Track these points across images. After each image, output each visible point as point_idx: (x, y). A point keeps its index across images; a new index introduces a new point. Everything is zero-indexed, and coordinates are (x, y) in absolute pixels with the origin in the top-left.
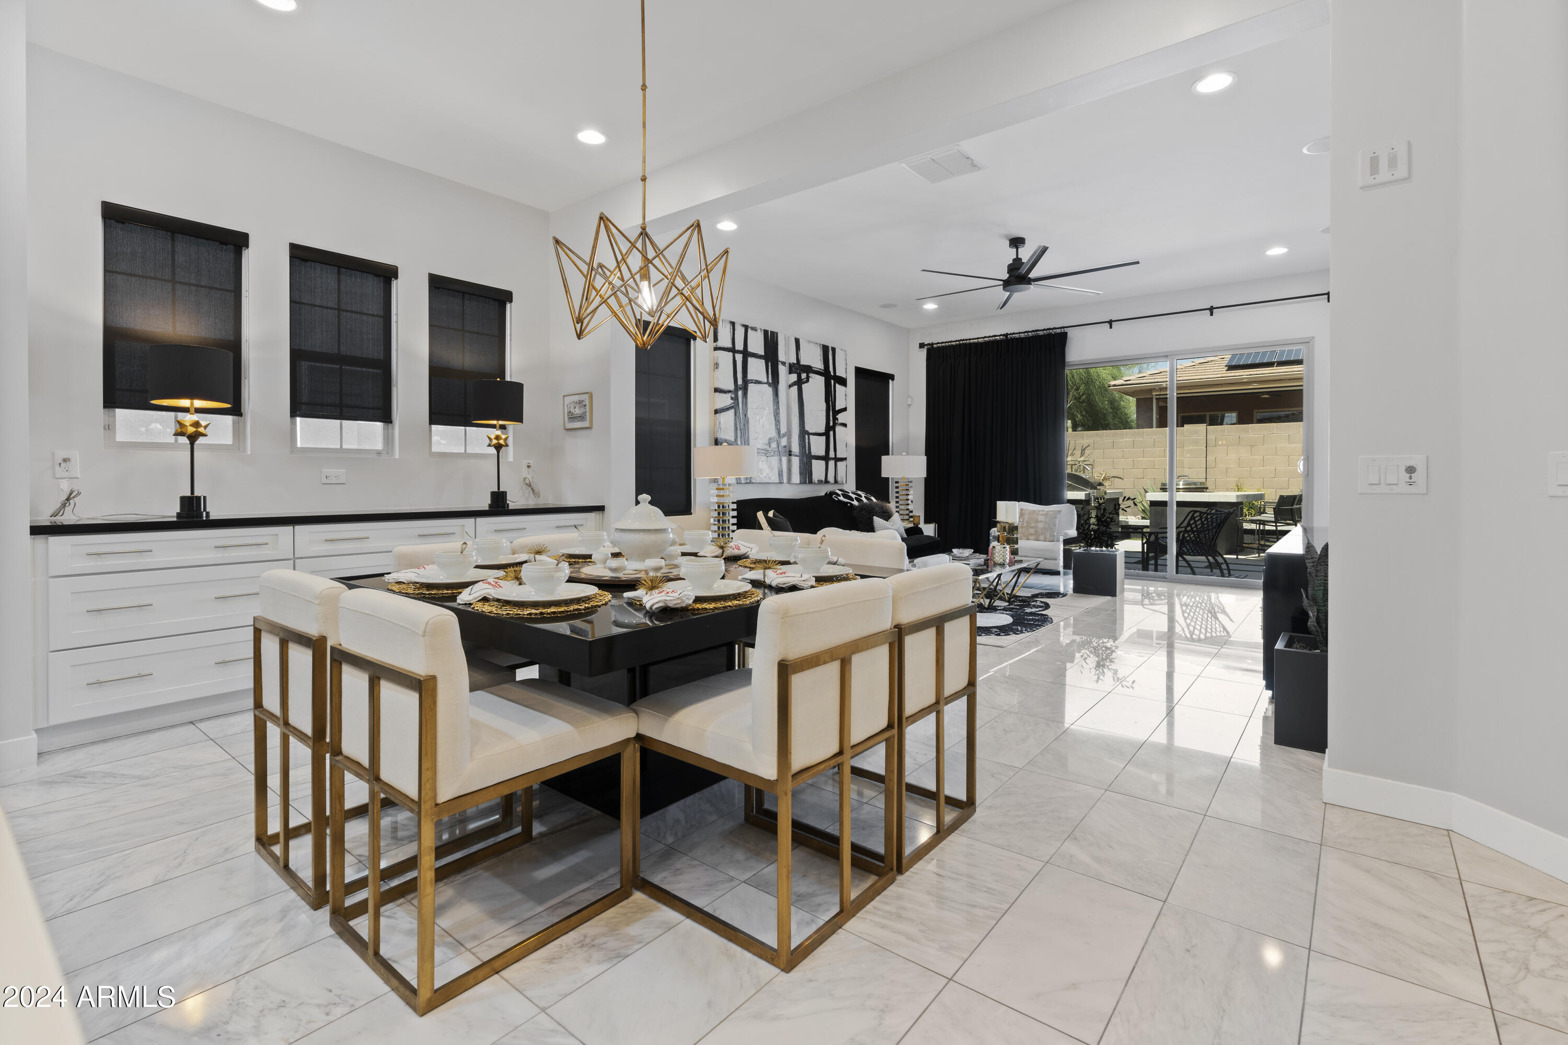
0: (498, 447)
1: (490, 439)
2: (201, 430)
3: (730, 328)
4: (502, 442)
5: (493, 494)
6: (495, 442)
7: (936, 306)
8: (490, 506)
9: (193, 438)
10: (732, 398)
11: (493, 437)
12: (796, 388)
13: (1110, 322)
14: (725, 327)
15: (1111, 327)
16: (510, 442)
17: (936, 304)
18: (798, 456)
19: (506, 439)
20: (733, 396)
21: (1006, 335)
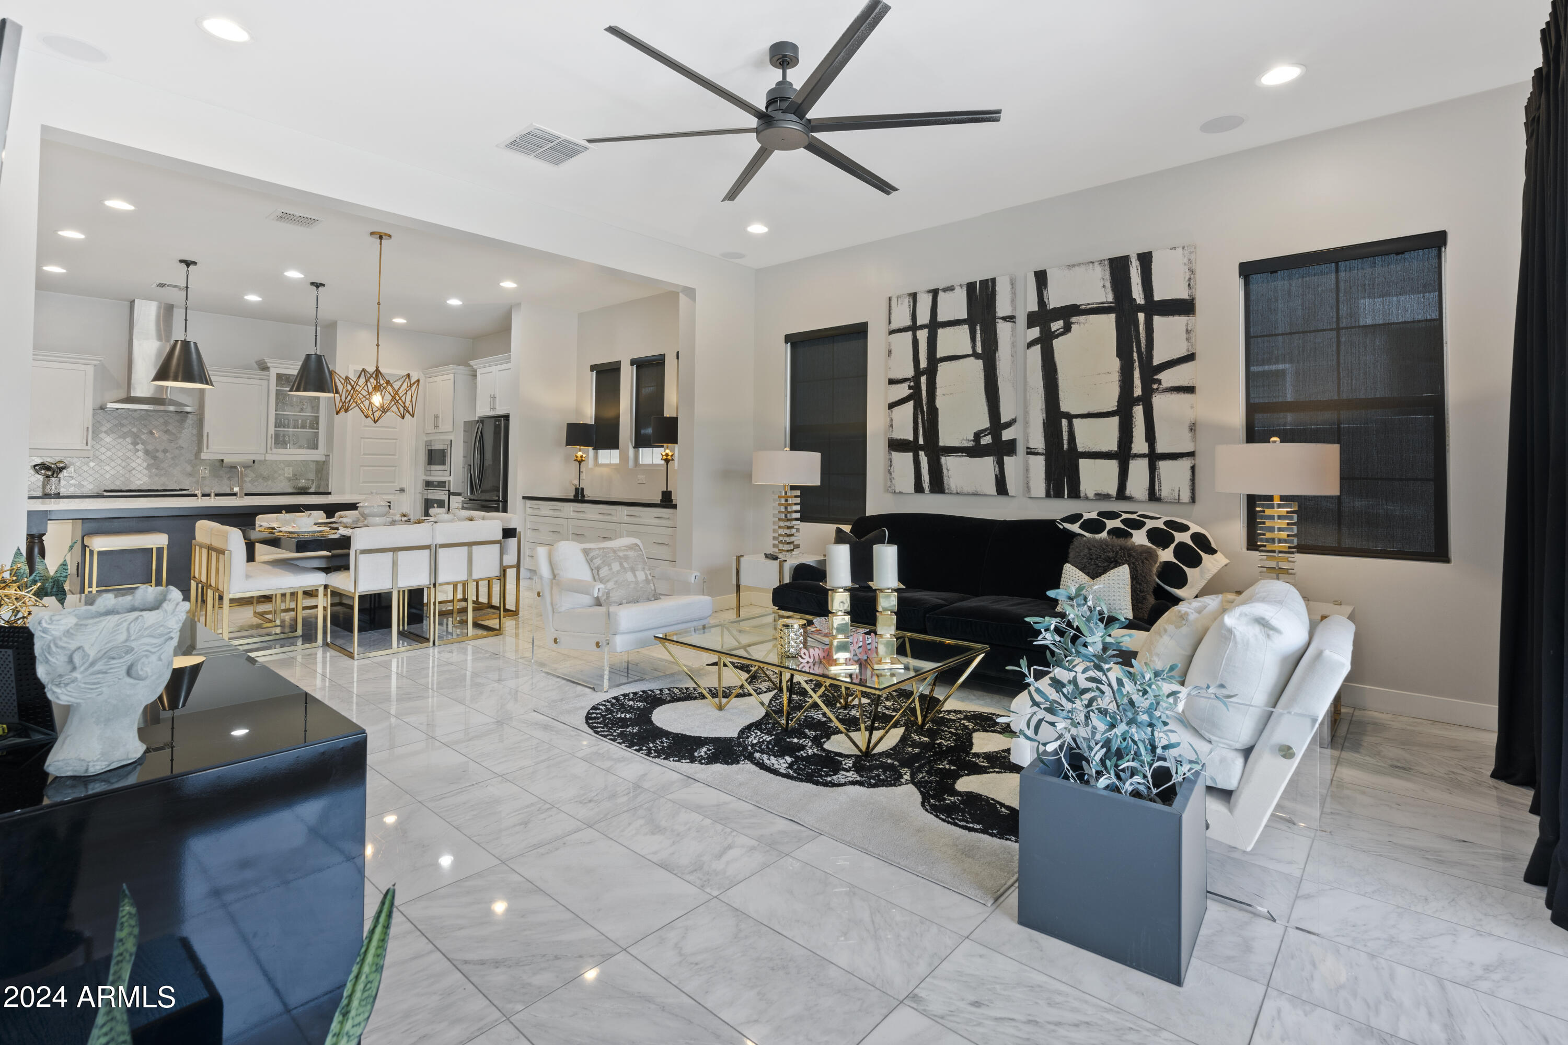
0: (667, 461)
1: (663, 456)
2: (583, 459)
3: (910, 302)
4: (669, 457)
5: (663, 492)
6: (665, 457)
8: (661, 501)
9: (580, 462)
10: (910, 388)
11: (664, 454)
12: (1037, 348)
14: (901, 304)
16: (676, 457)
18: (1042, 454)
19: (672, 456)
20: (912, 384)
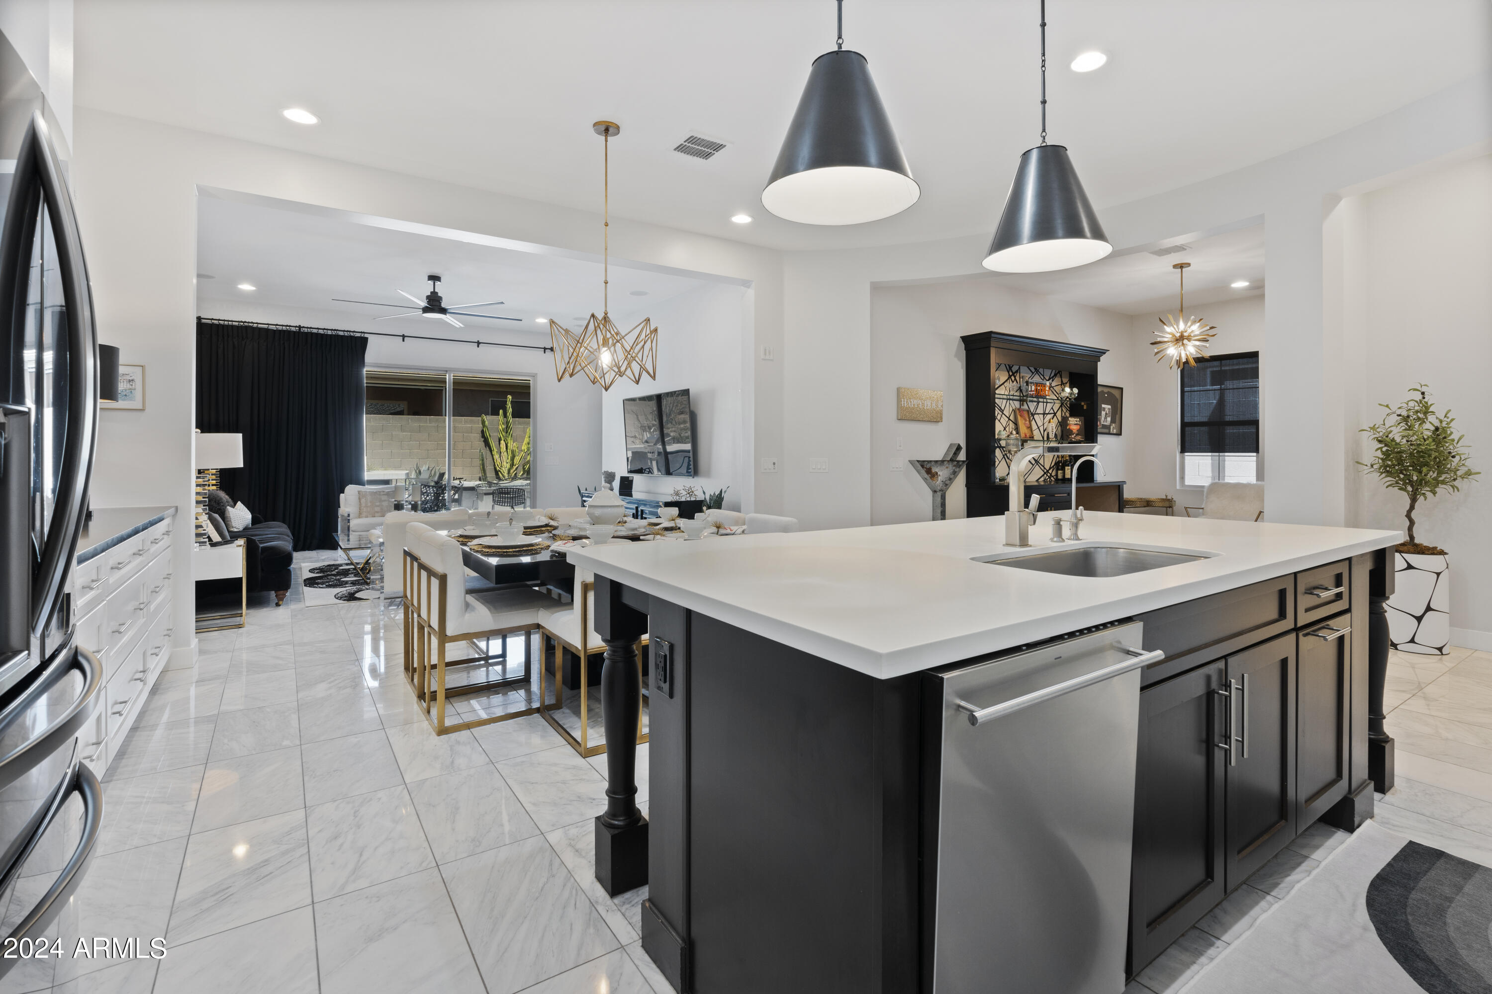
7: (254, 288)
13: (404, 337)
15: (403, 341)
17: (254, 286)
21: (300, 327)
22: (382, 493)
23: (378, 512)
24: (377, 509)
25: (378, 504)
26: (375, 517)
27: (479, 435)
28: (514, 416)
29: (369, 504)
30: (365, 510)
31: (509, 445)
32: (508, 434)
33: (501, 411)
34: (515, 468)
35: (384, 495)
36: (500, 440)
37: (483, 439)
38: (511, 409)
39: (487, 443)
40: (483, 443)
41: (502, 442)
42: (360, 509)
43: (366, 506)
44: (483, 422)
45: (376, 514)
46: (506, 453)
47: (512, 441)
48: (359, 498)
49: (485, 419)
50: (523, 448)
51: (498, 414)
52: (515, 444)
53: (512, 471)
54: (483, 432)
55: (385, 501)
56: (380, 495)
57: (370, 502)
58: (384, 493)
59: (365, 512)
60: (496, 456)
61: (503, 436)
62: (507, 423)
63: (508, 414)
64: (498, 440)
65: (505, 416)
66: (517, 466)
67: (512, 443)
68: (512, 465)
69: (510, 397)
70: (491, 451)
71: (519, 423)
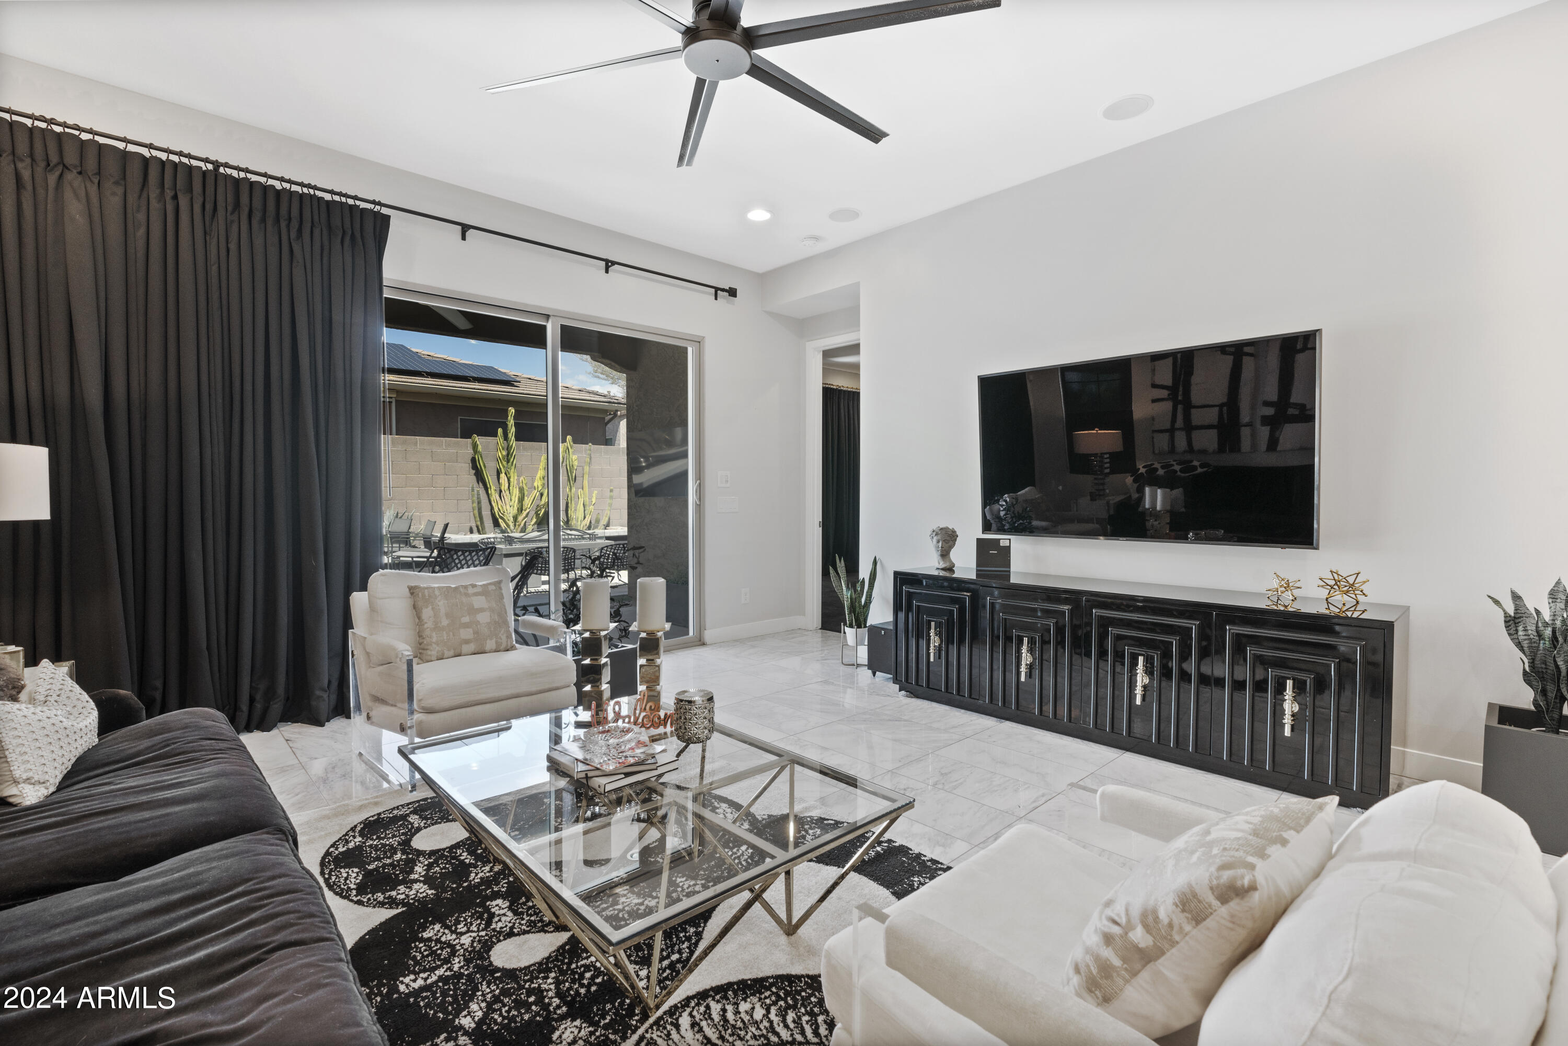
13: (465, 229)
15: (465, 237)
22: (471, 591)
23: (467, 642)
24: (466, 634)
25: (466, 619)
26: (459, 655)
27: (467, 466)
28: (518, 439)
29: (445, 622)
30: (434, 640)
31: (512, 480)
32: (510, 464)
33: (500, 431)
34: (525, 513)
35: (476, 594)
36: (498, 473)
37: (474, 471)
38: (513, 428)
39: (480, 477)
40: (474, 477)
41: (503, 476)
42: (420, 636)
43: (437, 628)
44: (475, 446)
45: (466, 648)
46: (508, 492)
47: (516, 474)
48: (414, 607)
49: (478, 442)
50: (535, 484)
51: (495, 435)
52: (522, 478)
53: (520, 518)
54: (473, 460)
55: (481, 610)
56: (467, 595)
57: (447, 615)
58: (475, 590)
59: (437, 644)
60: (495, 496)
61: (504, 467)
62: (508, 448)
63: (510, 435)
64: (496, 473)
65: (506, 437)
66: (528, 510)
67: (516, 477)
68: (521, 510)
69: (512, 410)
70: (486, 489)
71: (525, 449)
